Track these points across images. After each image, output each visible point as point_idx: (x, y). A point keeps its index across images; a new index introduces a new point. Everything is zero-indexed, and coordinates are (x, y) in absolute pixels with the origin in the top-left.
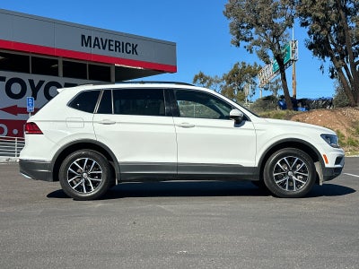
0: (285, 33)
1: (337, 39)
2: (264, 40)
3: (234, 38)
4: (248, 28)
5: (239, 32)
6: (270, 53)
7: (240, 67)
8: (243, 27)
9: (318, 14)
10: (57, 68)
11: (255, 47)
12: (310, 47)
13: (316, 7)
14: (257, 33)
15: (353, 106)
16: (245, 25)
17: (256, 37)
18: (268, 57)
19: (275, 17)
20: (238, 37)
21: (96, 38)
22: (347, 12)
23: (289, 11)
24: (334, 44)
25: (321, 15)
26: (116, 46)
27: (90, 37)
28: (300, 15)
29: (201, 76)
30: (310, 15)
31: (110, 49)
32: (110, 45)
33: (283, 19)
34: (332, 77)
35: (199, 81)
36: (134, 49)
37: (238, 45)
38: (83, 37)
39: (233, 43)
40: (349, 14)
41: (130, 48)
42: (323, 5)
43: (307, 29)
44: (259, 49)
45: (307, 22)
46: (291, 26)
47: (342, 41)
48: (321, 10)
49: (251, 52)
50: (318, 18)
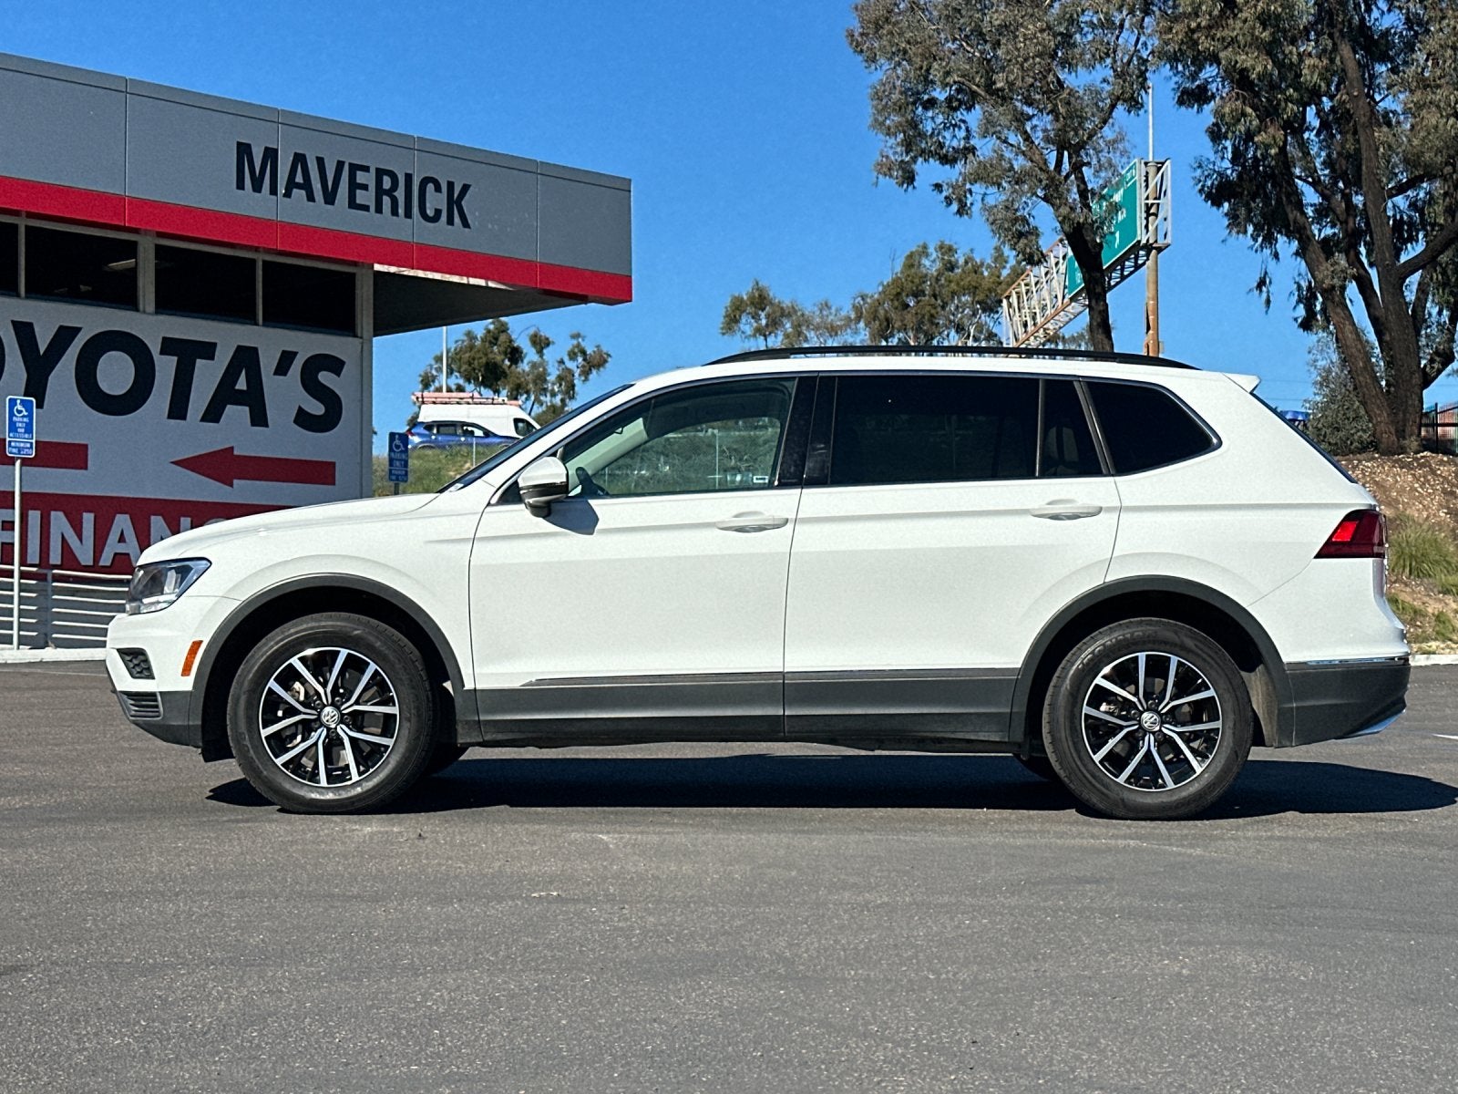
0: (1108, 132)
1: (1328, 163)
2: (1020, 163)
3: (892, 148)
4: (951, 105)
5: (914, 124)
6: (1044, 217)
7: (931, 265)
8: (931, 103)
9: (1245, 60)
10: (132, 274)
11: (978, 188)
12: (1218, 194)
13: (1235, 28)
14: (989, 127)
15: (1389, 452)
16: (940, 94)
17: (986, 148)
18: (1035, 232)
19: (1067, 63)
20: (908, 145)
21: (299, 159)
22: (1374, 46)
23: (1127, 39)
24: (1316, 184)
25: (1257, 64)
26: (380, 192)
27: (271, 154)
28: (1173, 59)
29: (760, 300)
30: (1215, 59)
31: (353, 204)
32: (354, 186)
33: (1103, 71)
34: (1307, 325)
35: (747, 325)
36: (455, 203)
37: (909, 178)
38: (244, 150)
39: (886, 169)
40: (1384, 58)
41: (436, 201)
42: (1265, 19)
43: (1207, 115)
44: (996, 197)
45: (1203, 89)
46: (1135, 104)
47: (1349, 170)
48: (1256, 43)
49: (963, 210)
50: (1244, 72)
